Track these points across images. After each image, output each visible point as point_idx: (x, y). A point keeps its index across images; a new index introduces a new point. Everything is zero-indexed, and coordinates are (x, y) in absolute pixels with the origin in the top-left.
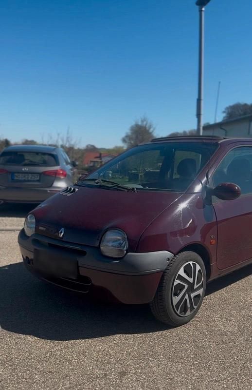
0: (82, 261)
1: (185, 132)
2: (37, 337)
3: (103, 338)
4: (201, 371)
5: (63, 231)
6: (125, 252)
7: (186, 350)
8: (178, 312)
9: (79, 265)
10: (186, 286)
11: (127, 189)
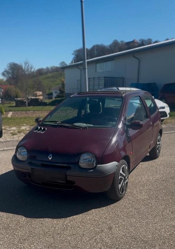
0: (69, 173)
1: (47, 68)
2: (51, 218)
3: (86, 213)
4: (145, 220)
5: (51, 156)
6: (95, 165)
7: (132, 211)
8: (121, 193)
9: (67, 174)
10: (123, 178)
11: (81, 127)
